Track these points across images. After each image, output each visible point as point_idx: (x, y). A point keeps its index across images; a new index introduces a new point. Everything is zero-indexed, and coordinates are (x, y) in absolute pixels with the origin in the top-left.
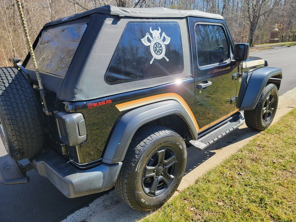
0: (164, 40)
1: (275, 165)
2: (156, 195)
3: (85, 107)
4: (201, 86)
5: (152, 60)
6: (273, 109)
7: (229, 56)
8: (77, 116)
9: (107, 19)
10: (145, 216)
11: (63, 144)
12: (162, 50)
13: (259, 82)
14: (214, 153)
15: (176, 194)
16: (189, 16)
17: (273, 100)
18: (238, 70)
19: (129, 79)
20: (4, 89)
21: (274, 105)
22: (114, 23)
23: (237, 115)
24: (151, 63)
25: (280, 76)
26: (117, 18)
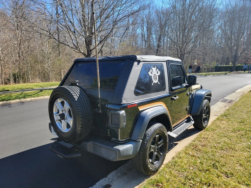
0: (158, 73)
1: (216, 147)
2: (154, 164)
3: (126, 107)
4: (174, 99)
5: (153, 83)
6: (208, 115)
7: (185, 82)
8: (123, 112)
9: (135, 62)
10: (149, 177)
11: (109, 130)
12: (157, 78)
13: (200, 98)
14: (177, 144)
15: (163, 166)
16: (167, 60)
17: (208, 110)
18: (189, 90)
19: (143, 93)
20: (77, 98)
21: (208, 113)
22: (138, 64)
23: (189, 119)
24: (152, 85)
25: (210, 95)
26: (139, 62)
